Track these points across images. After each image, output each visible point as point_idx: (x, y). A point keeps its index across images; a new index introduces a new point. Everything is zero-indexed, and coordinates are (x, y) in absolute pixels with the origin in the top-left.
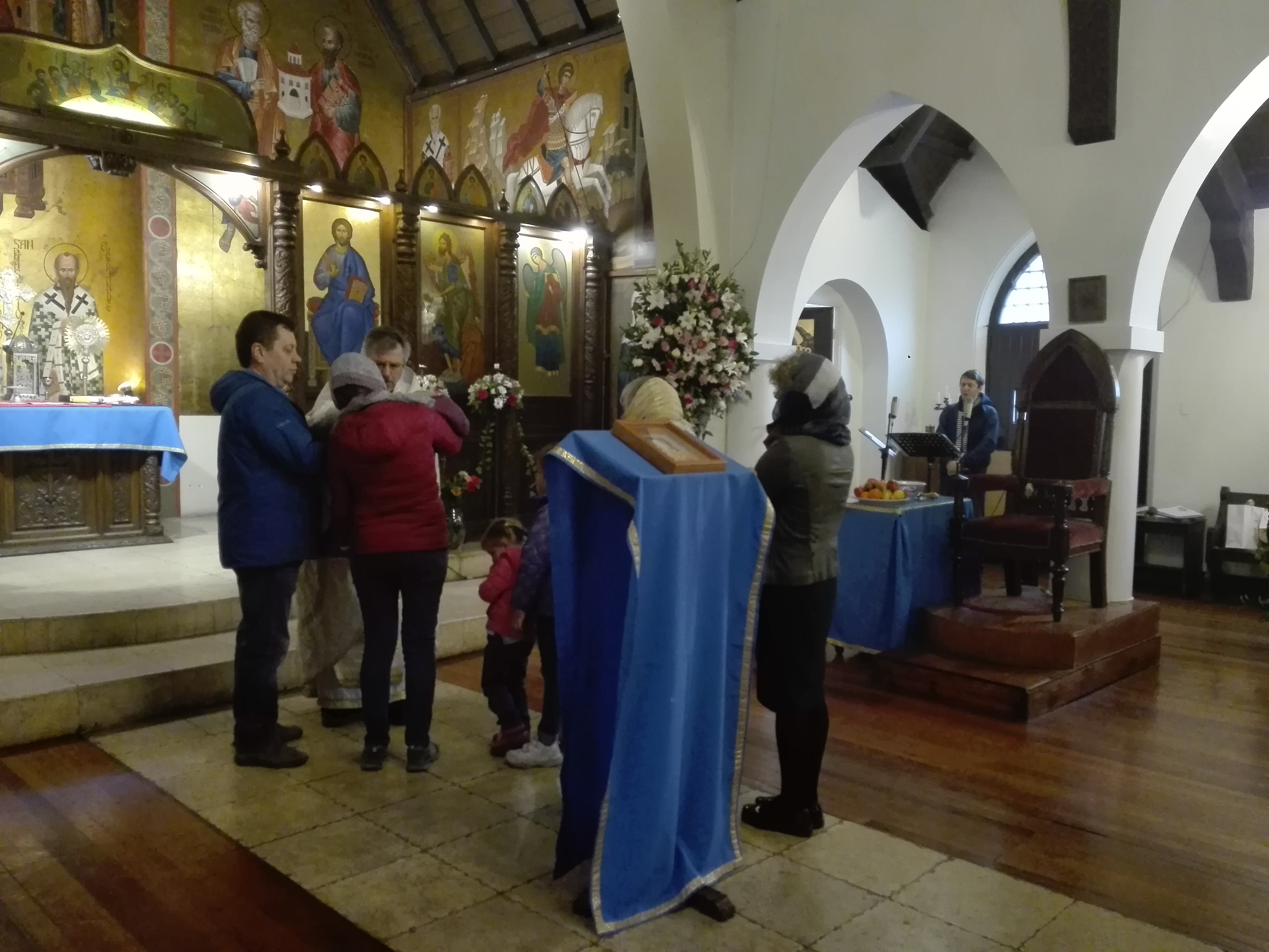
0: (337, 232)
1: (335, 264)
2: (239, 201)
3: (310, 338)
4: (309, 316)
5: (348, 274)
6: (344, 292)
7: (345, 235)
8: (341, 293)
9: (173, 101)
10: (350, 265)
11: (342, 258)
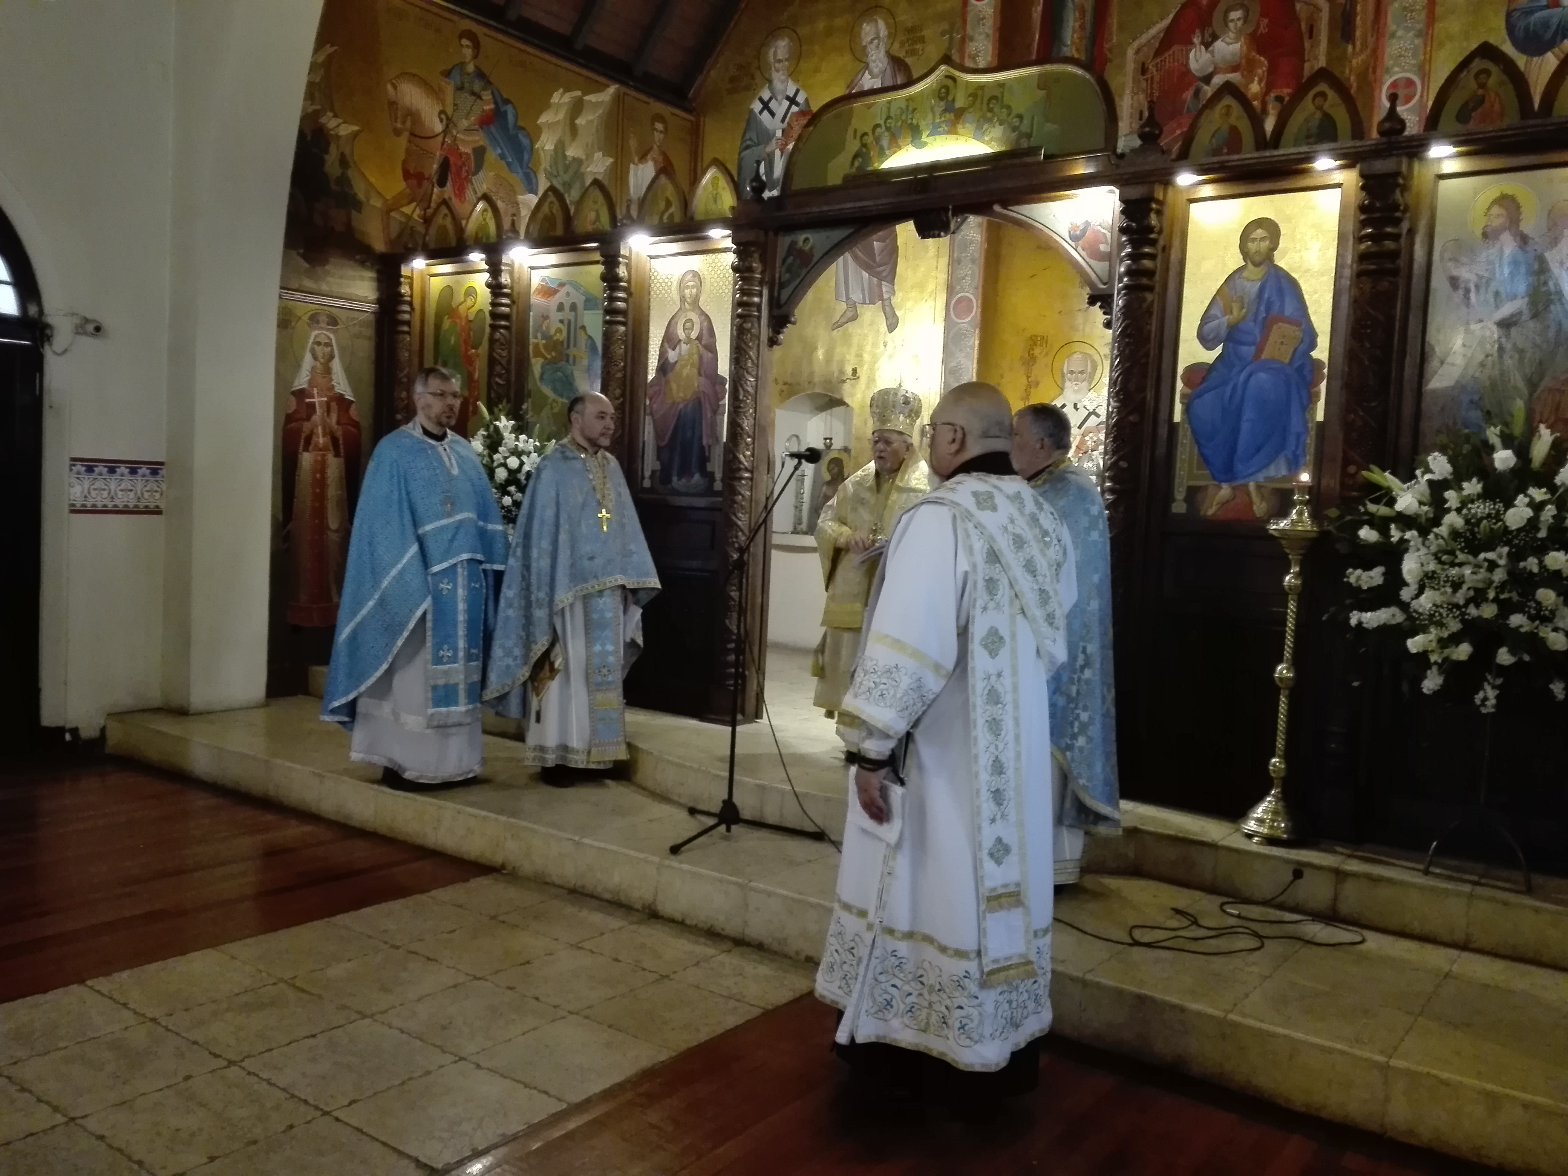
0: (1250, 244)
1: (1241, 300)
2: (1084, 231)
3: (1181, 432)
4: (1183, 396)
5: (1264, 315)
6: (1253, 348)
7: (1265, 245)
8: (1248, 351)
9: (1004, 116)
10: (1269, 298)
11: (1254, 288)
